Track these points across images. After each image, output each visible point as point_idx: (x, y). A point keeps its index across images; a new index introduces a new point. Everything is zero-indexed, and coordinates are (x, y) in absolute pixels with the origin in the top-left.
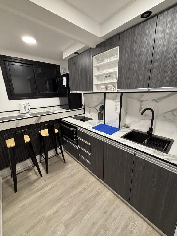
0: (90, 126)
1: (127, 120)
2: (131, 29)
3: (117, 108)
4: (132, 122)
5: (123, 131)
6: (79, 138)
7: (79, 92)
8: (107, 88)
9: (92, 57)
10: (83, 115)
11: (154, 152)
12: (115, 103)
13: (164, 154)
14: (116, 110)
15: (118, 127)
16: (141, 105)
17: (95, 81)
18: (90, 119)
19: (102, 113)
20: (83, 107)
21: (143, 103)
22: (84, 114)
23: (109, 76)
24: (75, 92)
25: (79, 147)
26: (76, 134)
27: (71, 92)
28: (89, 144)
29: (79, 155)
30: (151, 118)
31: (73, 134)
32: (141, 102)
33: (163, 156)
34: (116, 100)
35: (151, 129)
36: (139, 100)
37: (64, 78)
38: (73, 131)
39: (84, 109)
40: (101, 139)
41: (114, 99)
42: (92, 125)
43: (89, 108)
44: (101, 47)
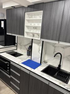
0: (20, 62)
1: (46, 58)
2: (50, 3)
3: (40, 50)
4: (49, 59)
5: (43, 66)
6: (11, 70)
7: (13, 35)
8: (34, 36)
9: (25, 13)
10: (15, 51)
11: (60, 83)
12: (38, 47)
13: (65, 84)
14: (39, 51)
15: (40, 63)
16: (54, 49)
17: (26, 30)
18: (21, 55)
19: (30, 51)
20: (16, 45)
21: (56, 48)
22: (17, 49)
23: (35, 28)
24: (10, 34)
25: (11, 76)
26: (9, 66)
27: (7, 34)
28: (19, 75)
29: (11, 82)
30: (60, 58)
31: (7, 66)
32: (55, 47)
33: (64, 86)
34: (39, 45)
35: (60, 66)
36: (53, 46)
37: (3, 22)
38: (7, 64)
39: (17, 46)
40: (28, 72)
41: (38, 44)
42: (22, 61)
43: (21, 45)
44: (31, 8)
